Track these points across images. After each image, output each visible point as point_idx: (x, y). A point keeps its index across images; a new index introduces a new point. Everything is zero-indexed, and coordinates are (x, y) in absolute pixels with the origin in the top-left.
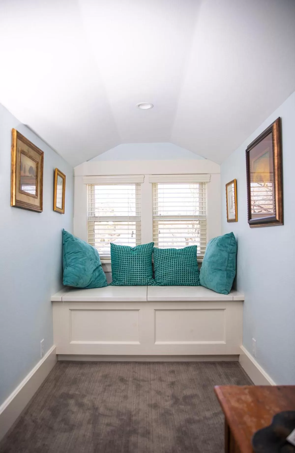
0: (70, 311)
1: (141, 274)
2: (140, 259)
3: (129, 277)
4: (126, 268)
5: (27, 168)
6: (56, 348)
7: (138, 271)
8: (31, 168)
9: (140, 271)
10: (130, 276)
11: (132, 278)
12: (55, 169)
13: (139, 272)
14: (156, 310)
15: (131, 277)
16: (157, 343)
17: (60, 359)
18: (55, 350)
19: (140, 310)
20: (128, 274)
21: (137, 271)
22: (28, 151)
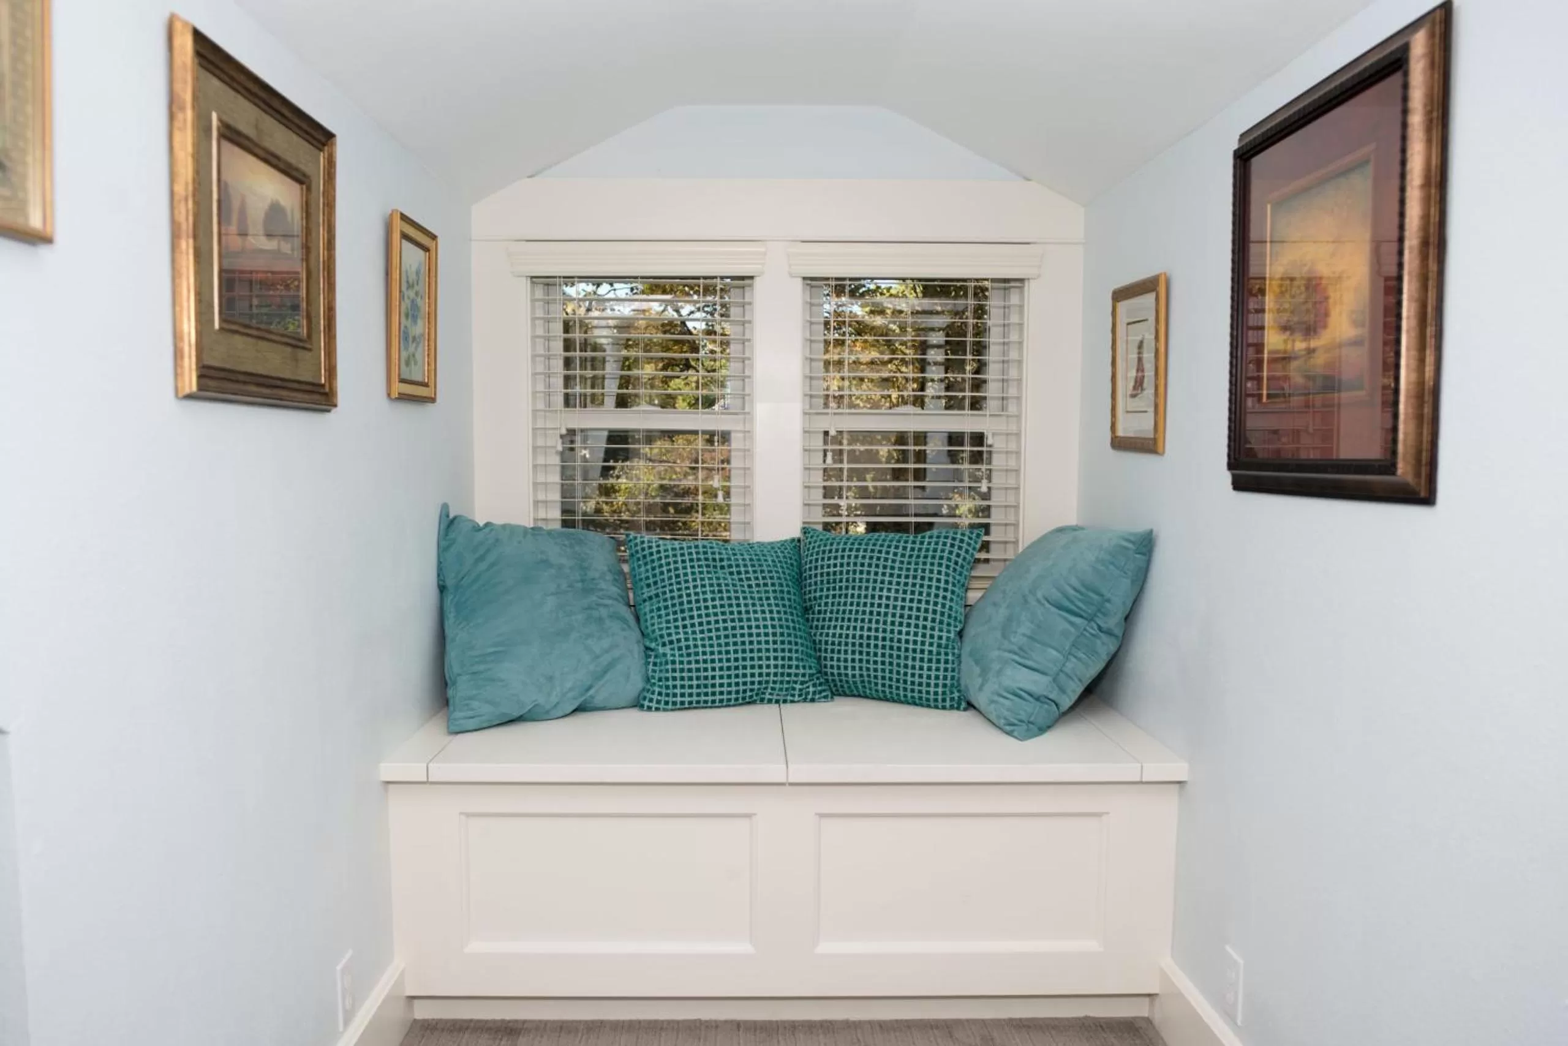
0: (463, 817)
1: (779, 646)
2: (770, 588)
3: (732, 656)
4: (717, 622)
5: (257, 212)
6: (402, 974)
7: (766, 635)
8: (275, 211)
9: (774, 634)
10: (736, 652)
11: (744, 659)
12: (391, 215)
13: (771, 638)
14: (822, 816)
15: (740, 655)
16: (825, 947)
17: (423, 1012)
18: (400, 982)
19: (755, 814)
20: (727, 644)
21: (762, 631)
22: (257, 127)
